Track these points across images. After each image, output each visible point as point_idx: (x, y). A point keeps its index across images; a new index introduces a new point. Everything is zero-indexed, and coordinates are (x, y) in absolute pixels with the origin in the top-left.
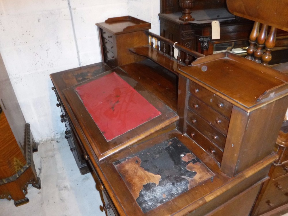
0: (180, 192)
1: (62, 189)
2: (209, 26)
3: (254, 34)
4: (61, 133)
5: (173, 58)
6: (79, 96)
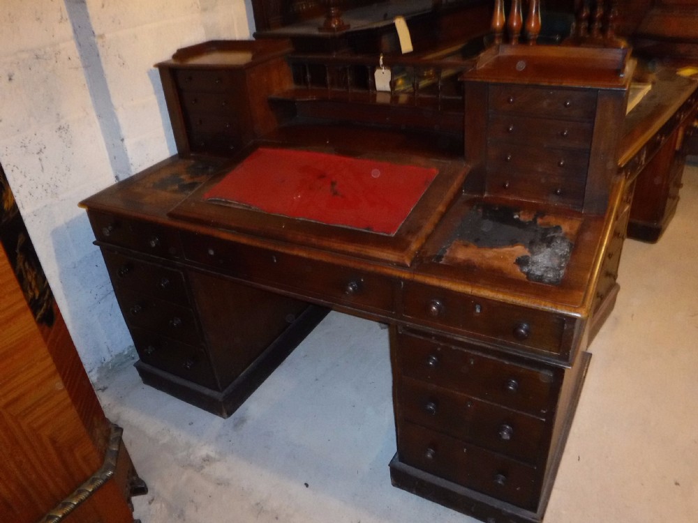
0: (567, 250)
1: (202, 467)
2: (392, 29)
3: (498, 22)
4: (100, 365)
5: (375, 92)
6: (228, 205)
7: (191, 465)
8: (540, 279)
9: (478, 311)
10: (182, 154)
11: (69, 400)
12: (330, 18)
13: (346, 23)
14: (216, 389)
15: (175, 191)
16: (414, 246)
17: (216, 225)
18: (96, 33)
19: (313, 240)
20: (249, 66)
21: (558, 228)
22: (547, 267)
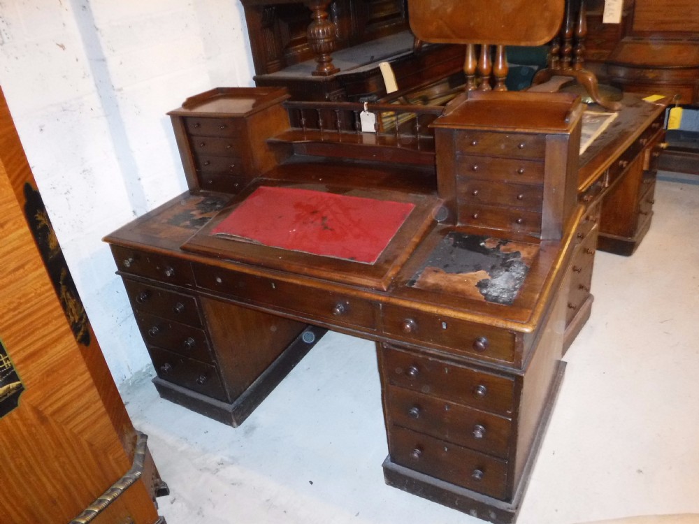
0: (523, 273)
1: (217, 470)
2: (378, 72)
3: (470, 65)
4: (121, 382)
5: (361, 133)
6: (232, 239)
7: (207, 469)
8: (496, 299)
9: (444, 327)
10: (193, 191)
11: (104, 409)
12: (321, 63)
13: (336, 67)
14: (227, 401)
15: (187, 227)
16: (391, 273)
17: (223, 257)
18: (116, 87)
19: (306, 269)
20: (250, 114)
21: (517, 254)
22: (503, 289)
